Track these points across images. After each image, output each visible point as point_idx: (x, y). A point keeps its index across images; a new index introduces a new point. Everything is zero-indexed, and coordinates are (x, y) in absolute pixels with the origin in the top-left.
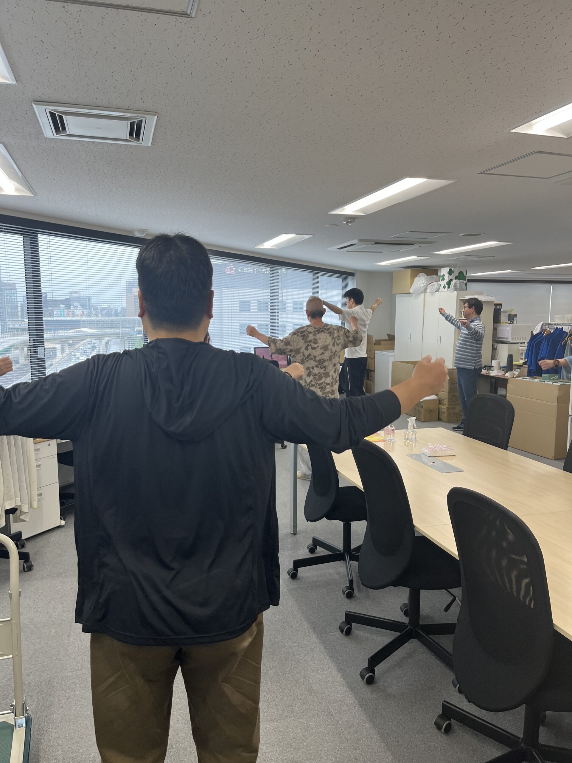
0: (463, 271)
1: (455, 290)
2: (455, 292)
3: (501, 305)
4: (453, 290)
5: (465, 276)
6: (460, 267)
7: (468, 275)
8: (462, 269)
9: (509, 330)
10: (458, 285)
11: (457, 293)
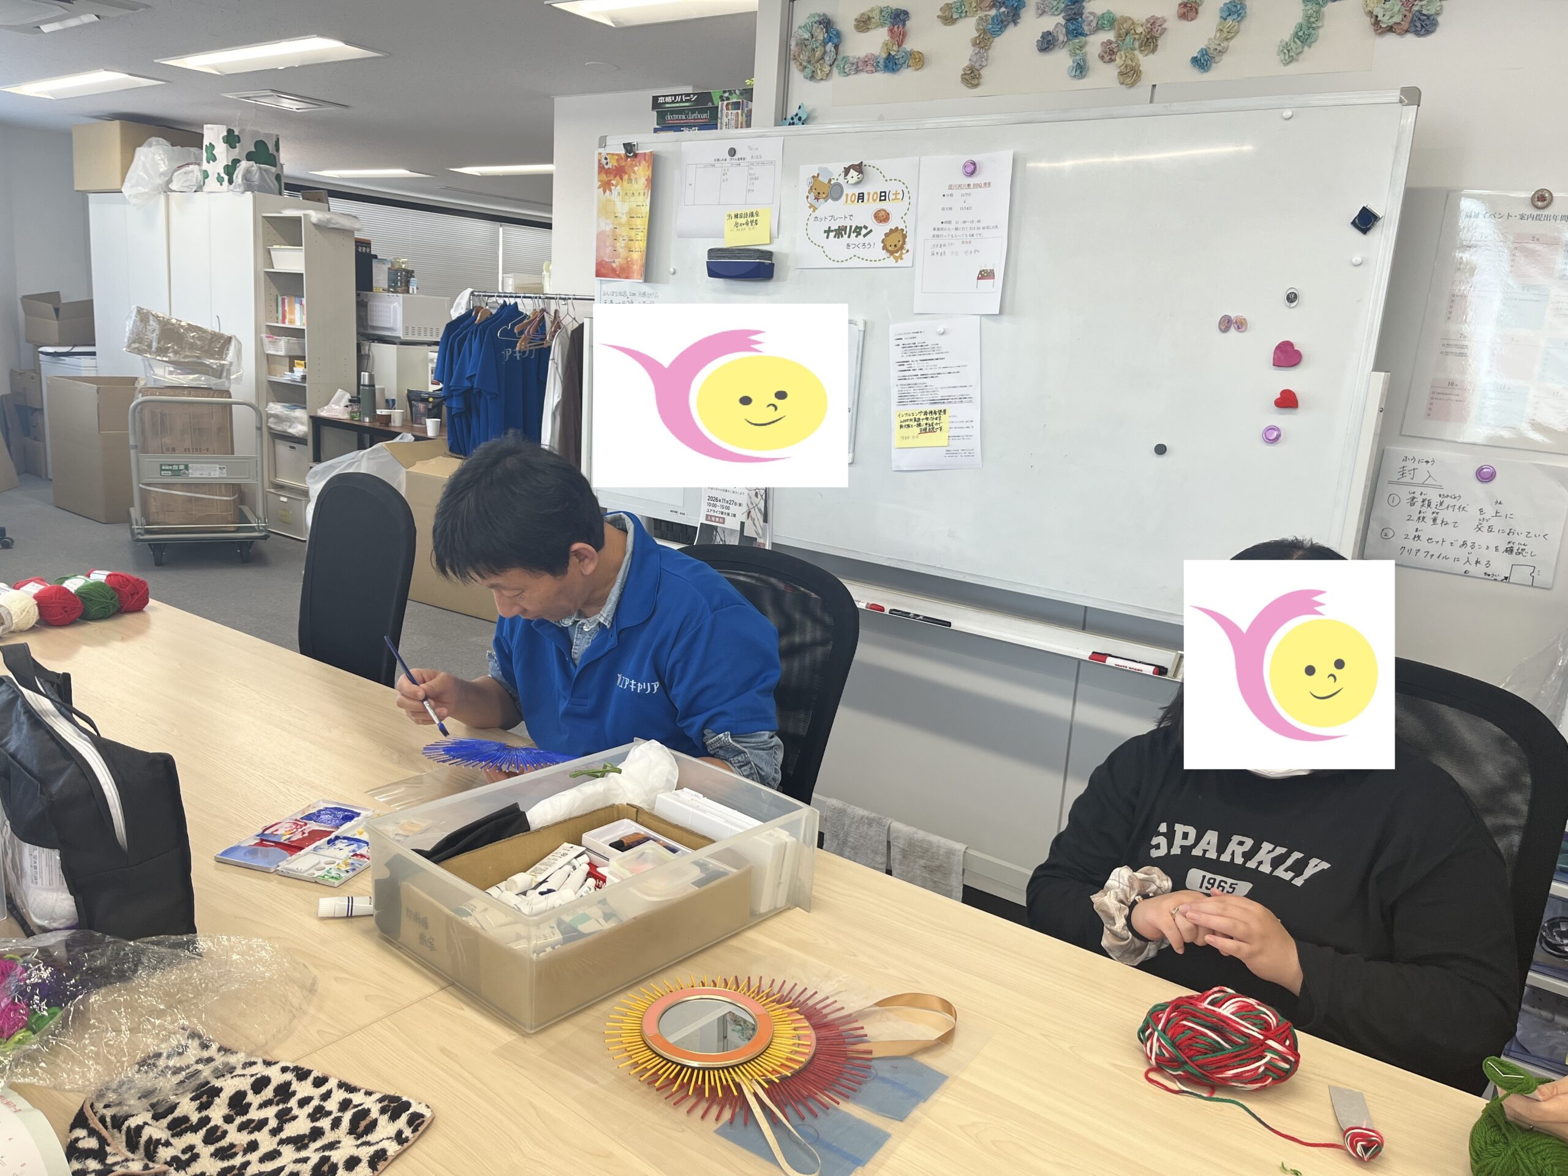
0: (266, 142)
1: (246, 190)
2: (249, 193)
3: (371, 244)
4: (242, 189)
5: (273, 156)
8: (262, 135)
9: (395, 309)
10: (256, 177)
11: (255, 198)
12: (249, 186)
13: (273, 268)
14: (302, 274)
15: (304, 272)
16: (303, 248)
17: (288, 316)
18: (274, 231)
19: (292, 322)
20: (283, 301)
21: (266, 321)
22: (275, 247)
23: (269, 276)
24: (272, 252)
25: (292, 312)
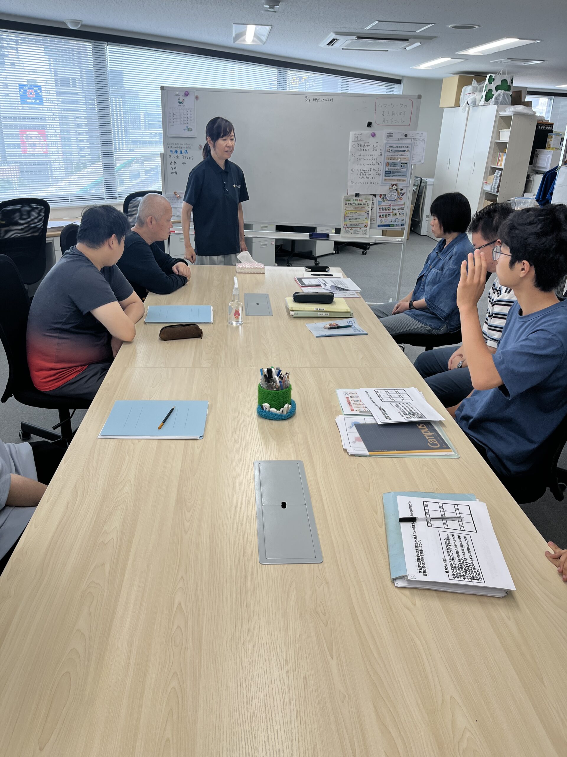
0: (507, 79)
1: (494, 104)
2: (496, 106)
3: (552, 125)
4: (493, 103)
5: (509, 86)
6: (504, 73)
7: (515, 84)
8: (505, 77)
9: (549, 157)
10: (501, 99)
11: (498, 107)
12: (496, 103)
13: (499, 140)
14: (507, 143)
15: (508, 142)
16: (510, 130)
17: (500, 162)
18: (503, 123)
19: (501, 165)
20: (499, 154)
21: (491, 165)
22: (503, 130)
23: (497, 144)
24: (500, 133)
25: (502, 161)
